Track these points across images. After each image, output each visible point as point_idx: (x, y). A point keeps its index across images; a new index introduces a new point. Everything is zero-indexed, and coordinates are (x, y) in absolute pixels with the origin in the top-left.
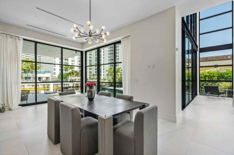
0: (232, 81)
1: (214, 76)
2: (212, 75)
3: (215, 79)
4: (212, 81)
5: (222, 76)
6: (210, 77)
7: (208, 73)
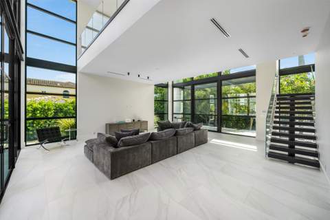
0: (76, 117)
1: (49, 109)
2: (46, 108)
3: (51, 114)
4: (47, 118)
5: (61, 109)
6: (43, 110)
7: (40, 104)
